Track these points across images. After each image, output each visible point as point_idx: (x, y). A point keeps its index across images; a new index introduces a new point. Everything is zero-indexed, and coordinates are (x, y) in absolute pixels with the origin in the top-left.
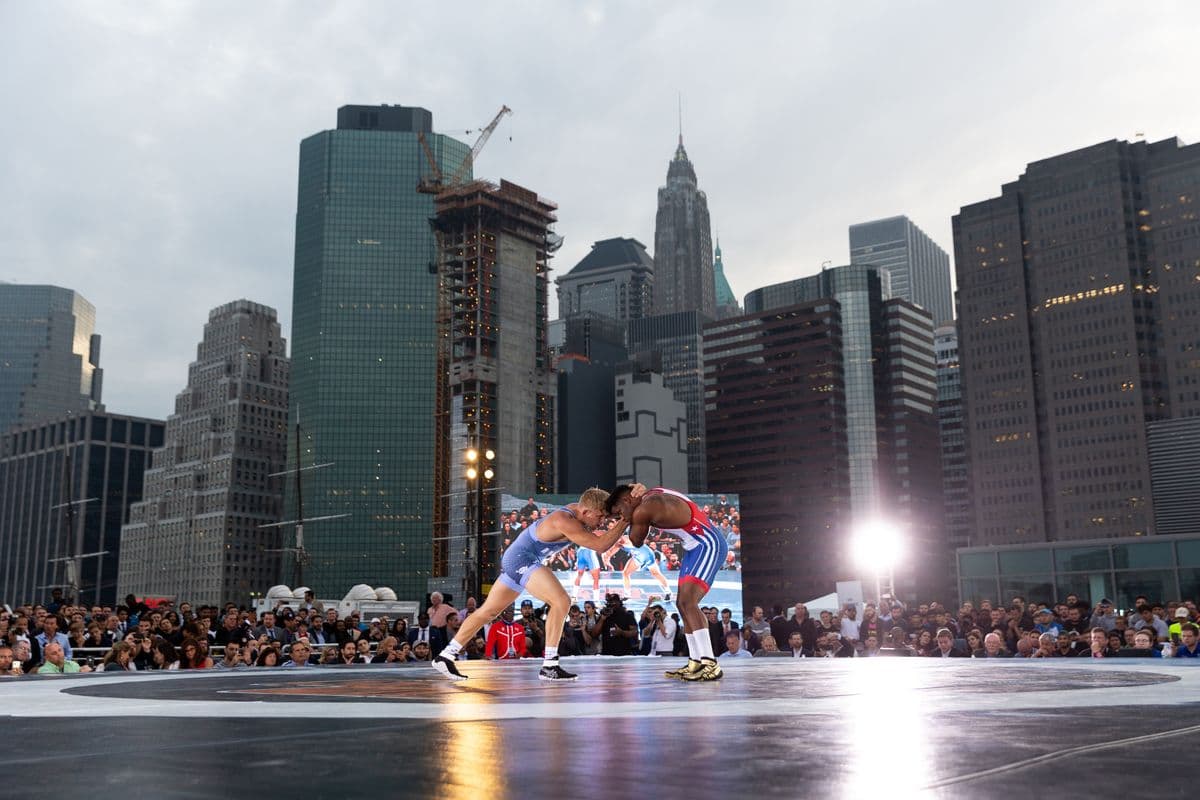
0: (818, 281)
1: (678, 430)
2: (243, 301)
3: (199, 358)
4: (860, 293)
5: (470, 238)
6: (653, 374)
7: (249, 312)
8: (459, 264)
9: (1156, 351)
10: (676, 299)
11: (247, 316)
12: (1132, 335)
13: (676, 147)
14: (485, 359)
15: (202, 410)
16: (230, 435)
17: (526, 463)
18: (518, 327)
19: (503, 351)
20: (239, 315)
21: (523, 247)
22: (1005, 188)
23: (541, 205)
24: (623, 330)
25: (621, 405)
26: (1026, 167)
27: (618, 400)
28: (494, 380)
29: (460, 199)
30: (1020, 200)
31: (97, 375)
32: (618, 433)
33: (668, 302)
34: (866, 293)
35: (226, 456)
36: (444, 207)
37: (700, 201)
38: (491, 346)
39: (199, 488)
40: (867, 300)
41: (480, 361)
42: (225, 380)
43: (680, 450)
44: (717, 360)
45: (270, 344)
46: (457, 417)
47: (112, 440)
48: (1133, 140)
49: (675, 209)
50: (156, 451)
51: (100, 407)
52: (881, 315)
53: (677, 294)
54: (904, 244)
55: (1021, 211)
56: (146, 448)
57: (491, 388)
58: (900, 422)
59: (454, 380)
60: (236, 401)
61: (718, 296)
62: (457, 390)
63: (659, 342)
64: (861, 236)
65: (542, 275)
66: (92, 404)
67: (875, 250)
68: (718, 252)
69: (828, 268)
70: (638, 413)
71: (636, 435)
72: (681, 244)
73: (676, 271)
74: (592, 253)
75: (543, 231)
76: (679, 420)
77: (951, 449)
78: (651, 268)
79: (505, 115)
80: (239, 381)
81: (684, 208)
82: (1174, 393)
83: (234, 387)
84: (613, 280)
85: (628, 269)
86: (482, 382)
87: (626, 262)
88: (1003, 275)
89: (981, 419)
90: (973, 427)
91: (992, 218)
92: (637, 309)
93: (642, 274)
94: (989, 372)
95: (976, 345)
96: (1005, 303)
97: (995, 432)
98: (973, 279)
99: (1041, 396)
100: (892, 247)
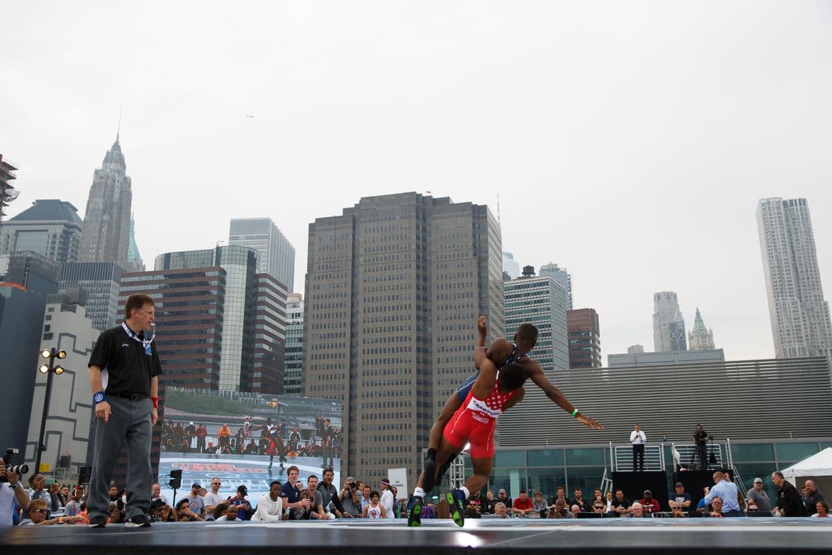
0: (212, 254)
4: (241, 267)
6: (77, 306)
9: (427, 329)
10: (97, 252)
12: (414, 317)
13: (113, 141)
22: (345, 210)
24: (56, 269)
25: (48, 327)
26: (360, 199)
27: (46, 323)
30: (354, 220)
33: (90, 252)
34: (245, 267)
37: (127, 182)
40: (245, 272)
48: (425, 195)
49: (106, 186)
52: (254, 283)
53: (98, 249)
54: (267, 237)
55: (354, 227)
58: (258, 360)
61: (129, 254)
63: (80, 282)
64: (238, 227)
67: (247, 238)
69: (220, 246)
70: (60, 335)
72: (107, 212)
73: (101, 230)
74: (33, 207)
77: (289, 382)
78: (79, 225)
81: (113, 186)
82: (435, 357)
84: (47, 231)
85: (60, 224)
87: (61, 219)
88: (338, 267)
89: (314, 363)
90: (309, 367)
91: (335, 229)
92: (63, 255)
93: (71, 230)
94: (323, 331)
95: (316, 312)
96: (338, 286)
97: (322, 372)
98: (319, 267)
99: (354, 351)
100: (259, 238)
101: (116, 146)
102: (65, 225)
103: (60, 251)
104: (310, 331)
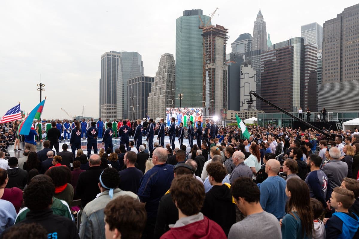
0: (289, 42)
1: (254, 77)
2: (167, 53)
3: (160, 65)
4: (298, 44)
5: (210, 38)
6: (249, 65)
7: (168, 55)
8: (207, 44)
10: (257, 47)
11: (168, 56)
14: (213, 63)
15: (160, 75)
16: (165, 80)
17: (221, 85)
18: (219, 56)
19: (216, 62)
20: (166, 56)
21: (221, 39)
22: (338, 15)
23: (225, 29)
24: (243, 55)
25: (242, 72)
26: (344, 9)
27: (241, 71)
28: (214, 68)
29: (207, 29)
30: (342, 18)
31: (142, 68)
32: (241, 77)
33: (255, 48)
35: (165, 84)
36: (204, 32)
37: (264, 23)
38: (214, 61)
39: (160, 90)
40: (300, 45)
41: (211, 64)
42: (164, 69)
43: (254, 81)
44: (265, 61)
45: (172, 62)
46: (207, 75)
47: (149, 82)
49: (258, 25)
50: (153, 83)
51: (143, 75)
52: (303, 49)
53: (258, 45)
54: (315, 29)
55: (342, 21)
56: (151, 82)
57: (214, 69)
58: (307, 73)
59: (206, 68)
60: (166, 73)
61: (267, 45)
62: (207, 70)
63: (253, 57)
64: (304, 28)
65: (225, 45)
66: (142, 74)
67: (308, 31)
68: (269, 35)
69: (292, 38)
70: (245, 73)
71: (245, 78)
72: (259, 34)
73: (258, 40)
74: (239, 37)
75: (225, 35)
76: (254, 74)
78: (252, 39)
79: (217, 10)
80: (167, 69)
81: (260, 25)
83: (166, 70)
84: (244, 43)
86: (212, 68)
88: (335, 37)
89: (326, 72)
90: (324, 74)
91: (333, 23)
92: (249, 49)
93: (250, 41)
94: (329, 61)
95: (326, 55)
96: (335, 44)
97: (329, 75)
98: (327, 39)
99: (342, 66)
100: (312, 30)
101: (260, 12)
102: (248, 40)
103: (248, 48)
104: (324, 61)
